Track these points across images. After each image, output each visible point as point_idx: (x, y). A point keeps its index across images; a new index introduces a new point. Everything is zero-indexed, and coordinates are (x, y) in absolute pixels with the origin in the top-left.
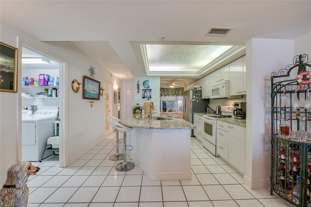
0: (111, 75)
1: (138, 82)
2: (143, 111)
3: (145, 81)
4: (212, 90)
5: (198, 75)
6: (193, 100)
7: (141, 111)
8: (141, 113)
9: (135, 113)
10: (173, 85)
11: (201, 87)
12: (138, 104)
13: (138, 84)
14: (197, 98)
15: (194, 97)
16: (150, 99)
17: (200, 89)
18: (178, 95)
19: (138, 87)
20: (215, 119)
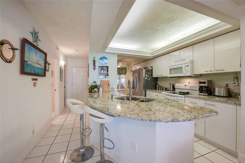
0: (58, 49)
1: (94, 58)
2: (101, 89)
3: (102, 58)
4: (170, 69)
5: (151, 56)
6: (146, 78)
7: (98, 90)
8: (99, 92)
9: (91, 92)
10: (120, 65)
11: (152, 67)
12: (95, 82)
13: (94, 60)
14: (149, 76)
15: (147, 75)
16: (107, 76)
17: (151, 68)
18: (121, 74)
19: (94, 64)
20: (183, 96)
